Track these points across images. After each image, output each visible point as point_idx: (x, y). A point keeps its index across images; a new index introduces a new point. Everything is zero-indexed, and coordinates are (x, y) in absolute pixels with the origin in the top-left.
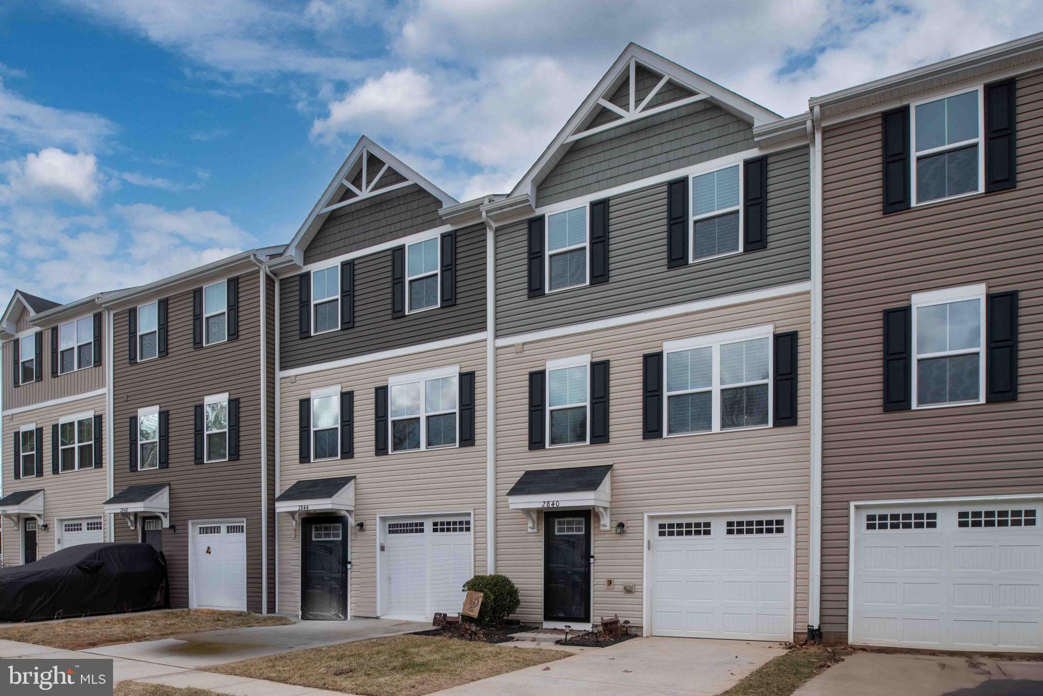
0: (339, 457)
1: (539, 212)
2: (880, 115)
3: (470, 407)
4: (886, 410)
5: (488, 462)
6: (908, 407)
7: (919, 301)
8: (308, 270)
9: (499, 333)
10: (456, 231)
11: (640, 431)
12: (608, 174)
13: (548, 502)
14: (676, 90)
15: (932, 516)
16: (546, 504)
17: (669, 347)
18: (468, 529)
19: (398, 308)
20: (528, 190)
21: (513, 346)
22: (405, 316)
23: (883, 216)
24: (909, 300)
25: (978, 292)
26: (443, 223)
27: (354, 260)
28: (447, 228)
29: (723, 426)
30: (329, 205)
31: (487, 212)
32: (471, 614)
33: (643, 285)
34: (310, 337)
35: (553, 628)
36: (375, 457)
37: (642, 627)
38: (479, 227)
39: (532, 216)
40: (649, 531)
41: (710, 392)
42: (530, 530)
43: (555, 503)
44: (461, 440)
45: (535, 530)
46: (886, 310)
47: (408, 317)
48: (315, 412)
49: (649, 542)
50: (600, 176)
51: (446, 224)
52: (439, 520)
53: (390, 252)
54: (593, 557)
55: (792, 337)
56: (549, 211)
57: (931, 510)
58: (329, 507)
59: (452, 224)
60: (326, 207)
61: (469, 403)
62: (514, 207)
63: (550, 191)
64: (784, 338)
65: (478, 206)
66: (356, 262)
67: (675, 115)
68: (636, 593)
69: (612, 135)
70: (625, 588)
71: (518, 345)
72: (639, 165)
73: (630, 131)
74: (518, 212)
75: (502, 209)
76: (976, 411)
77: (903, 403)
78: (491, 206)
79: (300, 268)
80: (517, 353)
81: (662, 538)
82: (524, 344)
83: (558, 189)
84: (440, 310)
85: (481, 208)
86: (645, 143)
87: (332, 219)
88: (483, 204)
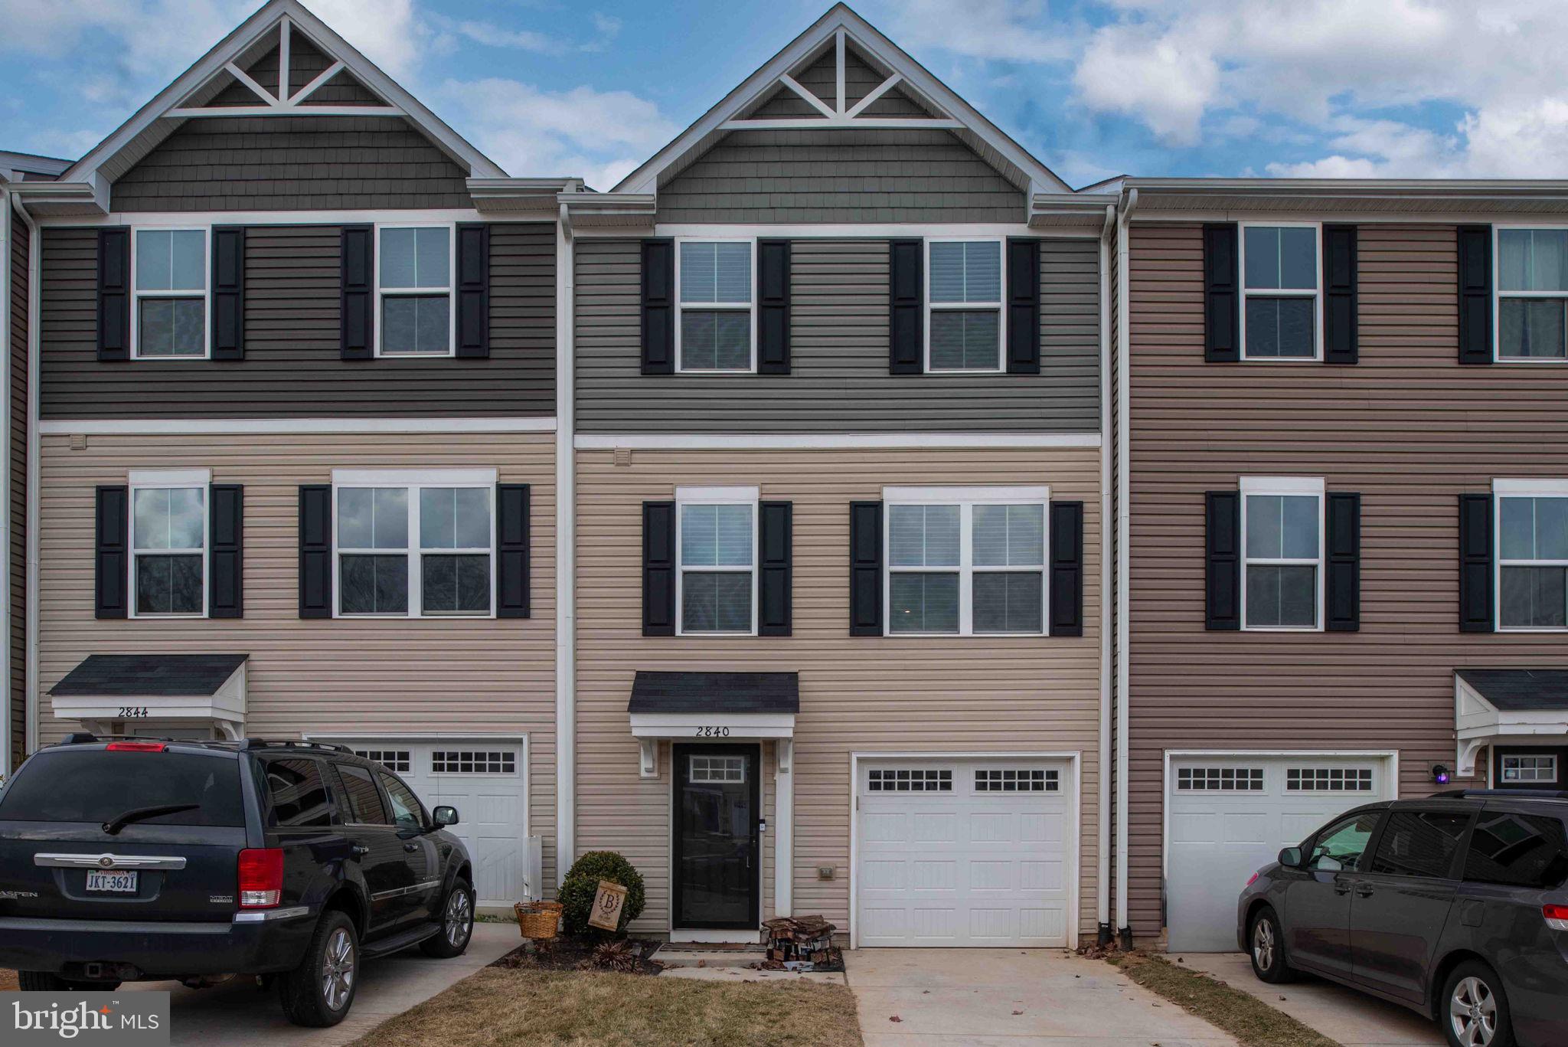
0: (206, 614)
1: (663, 231)
2: (1201, 226)
3: (521, 547)
4: (1209, 628)
5: (559, 650)
6: (1236, 628)
7: (1251, 486)
8: (124, 223)
9: (582, 424)
10: (490, 225)
11: (846, 623)
12: (790, 200)
13: (708, 729)
14: (904, 101)
15: (1258, 773)
16: (704, 730)
17: (893, 497)
18: (510, 769)
19: (356, 340)
20: (647, 188)
21: (611, 451)
22: (373, 359)
23: (1205, 364)
24: (1237, 483)
25: (1314, 487)
26: (470, 204)
27: (246, 227)
28: (471, 216)
29: (976, 626)
30: (186, 105)
31: (570, 207)
32: (606, 924)
33: (848, 391)
34: (128, 361)
35: (690, 941)
36: (300, 621)
37: (849, 934)
38: (542, 230)
39: (650, 235)
40: (858, 781)
41: (957, 574)
42: (644, 774)
43: (721, 730)
44: (501, 605)
45: (655, 775)
46: (1210, 492)
47: (377, 362)
48: (138, 515)
49: (857, 798)
50: (776, 201)
51: (473, 207)
52: (446, 749)
53: (337, 232)
54: (763, 821)
55: (1076, 508)
56: (684, 234)
57: (1256, 766)
58: (207, 713)
59: (481, 211)
60: (181, 107)
61: (518, 540)
62: (623, 212)
63: (684, 201)
64: (1065, 509)
65: (555, 191)
66: (250, 233)
67: (901, 138)
68: (837, 881)
69: (794, 139)
70: (821, 871)
71: (622, 451)
72: (842, 200)
73: (826, 142)
74: (625, 222)
75: (600, 209)
76: (1312, 640)
77: (1231, 621)
78: (580, 197)
79: (103, 215)
80: (618, 465)
81: (875, 793)
82: (633, 451)
83: (699, 202)
84: (456, 361)
85: (559, 198)
86: (853, 169)
87: (187, 133)
88: (561, 190)
